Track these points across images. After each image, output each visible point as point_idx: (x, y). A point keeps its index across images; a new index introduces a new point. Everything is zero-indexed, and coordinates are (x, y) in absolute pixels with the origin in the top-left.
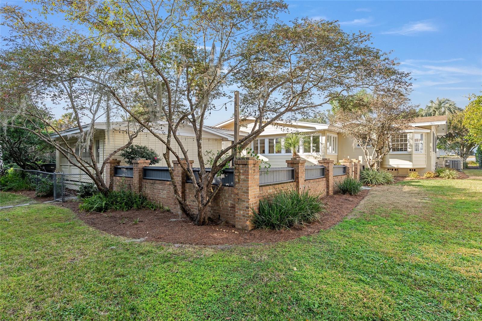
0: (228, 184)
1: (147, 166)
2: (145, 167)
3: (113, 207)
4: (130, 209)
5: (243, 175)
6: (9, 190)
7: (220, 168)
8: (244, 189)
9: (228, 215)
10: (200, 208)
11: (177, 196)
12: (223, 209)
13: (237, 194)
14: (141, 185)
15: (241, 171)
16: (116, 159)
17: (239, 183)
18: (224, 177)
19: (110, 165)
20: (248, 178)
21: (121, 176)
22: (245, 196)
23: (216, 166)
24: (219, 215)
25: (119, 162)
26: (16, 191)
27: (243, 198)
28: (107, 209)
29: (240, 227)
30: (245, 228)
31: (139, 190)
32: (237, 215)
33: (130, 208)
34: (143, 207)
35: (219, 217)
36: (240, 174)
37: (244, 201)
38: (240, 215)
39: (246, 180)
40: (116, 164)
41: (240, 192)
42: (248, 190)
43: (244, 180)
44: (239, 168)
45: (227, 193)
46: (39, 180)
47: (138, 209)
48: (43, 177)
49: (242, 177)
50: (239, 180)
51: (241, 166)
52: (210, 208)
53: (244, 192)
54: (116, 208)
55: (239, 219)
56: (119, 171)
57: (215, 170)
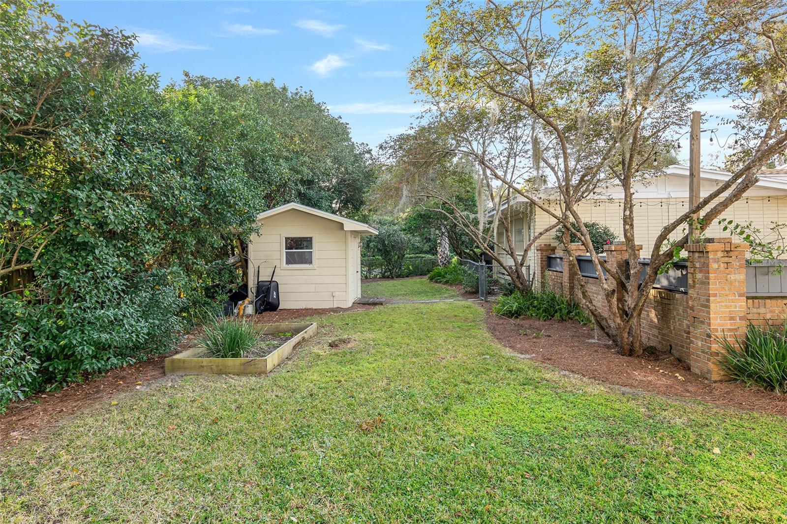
0: (683, 289)
1: (582, 255)
2: (579, 256)
3: (528, 313)
4: (551, 319)
5: (701, 272)
6: (447, 283)
7: (665, 258)
8: (703, 298)
9: (683, 346)
10: (617, 324)
11: (586, 302)
12: (676, 334)
13: (692, 308)
14: (572, 285)
15: (698, 265)
16: (550, 245)
17: (694, 287)
18: (680, 275)
19: (541, 253)
20: (708, 278)
21: (554, 269)
22: (704, 313)
23: (659, 255)
24: (671, 346)
25: (553, 250)
26: (451, 285)
27: (702, 315)
28: (520, 315)
29: (697, 371)
30: (706, 375)
31: (570, 293)
32: (693, 348)
33: (549, 317)
34: (569, 318)
35: (671, 349)
36: (695, 270)
37: (702, 322)
38: (697, 349)
39: (706, 283)
40: (550, 251)
41: (696, 304)
42: (708, 301)
43: (703, 283)
44: (693, 260)
45: (680, 305)
46: (465, 272)
47: (562, 320)
48: (470, 268)
49: (699, 276)
50: (694, 282)
51: (697, 255)
52: (657, 331)
53: (702, 306)
54: (531, 315)
55: (697, 356)
56: (553, 261)
57: (657, 262)
